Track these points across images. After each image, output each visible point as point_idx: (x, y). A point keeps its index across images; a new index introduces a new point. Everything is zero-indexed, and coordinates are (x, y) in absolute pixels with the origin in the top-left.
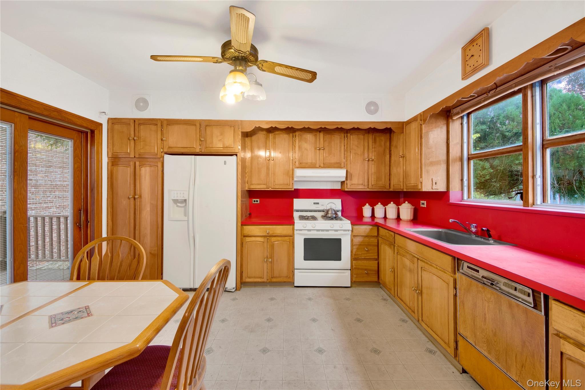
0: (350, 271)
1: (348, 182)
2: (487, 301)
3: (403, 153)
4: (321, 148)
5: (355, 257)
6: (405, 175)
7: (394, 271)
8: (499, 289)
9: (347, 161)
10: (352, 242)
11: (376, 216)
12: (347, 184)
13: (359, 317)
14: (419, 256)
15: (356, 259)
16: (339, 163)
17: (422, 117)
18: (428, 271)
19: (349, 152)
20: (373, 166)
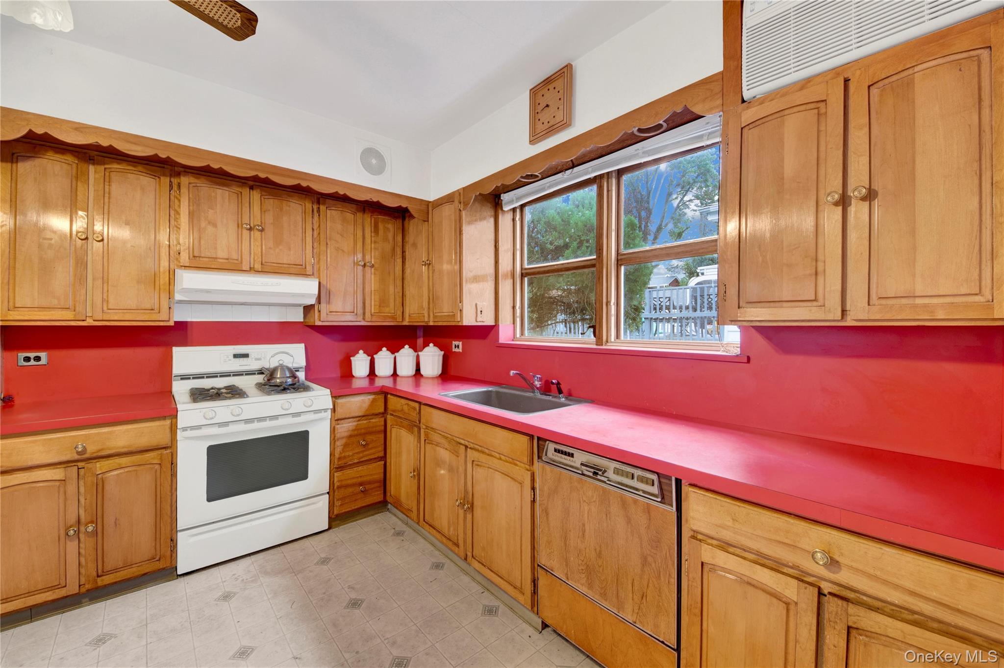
0: (328, 495)
1: (323, 306)
2: (587, 503)
3: (428, 257)
4: (254, 226)
5: (339, 463)
6: (431, 298)
7: (417, 474)
8: (608, 480)
9: (319, 262)
10: (332, 432)
11: (377, 373)
12: (319, 311)
13: (353, 595)
14: (468, 442)
15: (340, 467)
16: (302, 265)
17: (462, 197)
18: (484, 467)
19: (323, 243)
20: (373, 276)
